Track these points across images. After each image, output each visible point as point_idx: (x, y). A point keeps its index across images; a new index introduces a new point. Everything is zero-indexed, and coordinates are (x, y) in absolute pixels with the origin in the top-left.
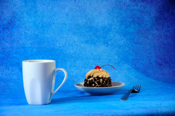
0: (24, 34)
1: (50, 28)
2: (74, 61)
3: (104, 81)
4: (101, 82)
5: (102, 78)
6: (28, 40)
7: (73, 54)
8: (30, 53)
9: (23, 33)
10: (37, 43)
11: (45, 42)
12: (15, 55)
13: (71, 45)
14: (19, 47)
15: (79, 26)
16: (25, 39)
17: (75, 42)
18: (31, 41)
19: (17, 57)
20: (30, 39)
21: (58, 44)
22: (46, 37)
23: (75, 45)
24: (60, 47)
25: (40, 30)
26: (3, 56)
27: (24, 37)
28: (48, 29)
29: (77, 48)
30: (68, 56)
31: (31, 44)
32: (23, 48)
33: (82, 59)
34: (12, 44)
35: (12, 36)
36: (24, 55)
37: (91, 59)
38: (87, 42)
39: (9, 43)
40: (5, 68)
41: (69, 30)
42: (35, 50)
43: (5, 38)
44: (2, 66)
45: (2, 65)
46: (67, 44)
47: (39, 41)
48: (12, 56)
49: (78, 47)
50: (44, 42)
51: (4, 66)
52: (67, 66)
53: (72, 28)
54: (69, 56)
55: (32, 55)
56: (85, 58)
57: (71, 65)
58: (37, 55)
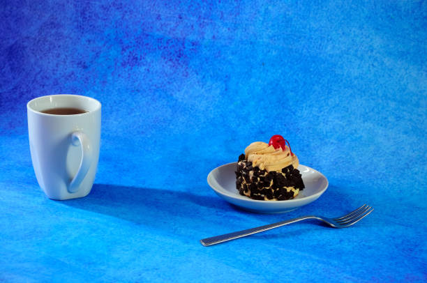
0: (263, 12)
1: (322, 7)
2: (351, 95)
3: (259, 179)
4: (251, 178)
5: (257, 168)
6: (267, 29)
7: (356, 78)
8: (260, 57)
9: (263, 10)
10: (284, 39)
11: (302, 38)
12: (231, 57)
13: (359, 55)
14: (244, 39)
15: (395, 12)
16: (263, 23)
17: (372, 51)
18: (273, 31)
19: (233, 62)
20: (273, 25)
21: (329, 48)
22: (308, 27)
23: (370, 57)
24: (331, 56)
25: (300, 9)
26: (208, 53)
27: (261, 19)
28: (318, 9)
29: (373, 65)
30: (342, 81)
31: (271, 38)
32: (251, 43)
33: (371, 94)
34: (234, 30)
35: (239, 14)
36: (248, 60)
37: (394, 100)
38: (402, 55)
39: (229, 29)
40: (198, 82)
41: (370, 18)
42: (274, 53)
43: (225, 16)
44: (195, 75)
45: (197, 74)
46: (352, 51)
47: (289, 33)
48: (224, 59)
49: (376, 64)
50: (300, 38)
51: (200, 77)
52: (327, 104)
53: (376, 14)
54: (344, 81)
55: (263, 64)
56: (381, 95)
57: (338, 105)
58: (273, 65)
